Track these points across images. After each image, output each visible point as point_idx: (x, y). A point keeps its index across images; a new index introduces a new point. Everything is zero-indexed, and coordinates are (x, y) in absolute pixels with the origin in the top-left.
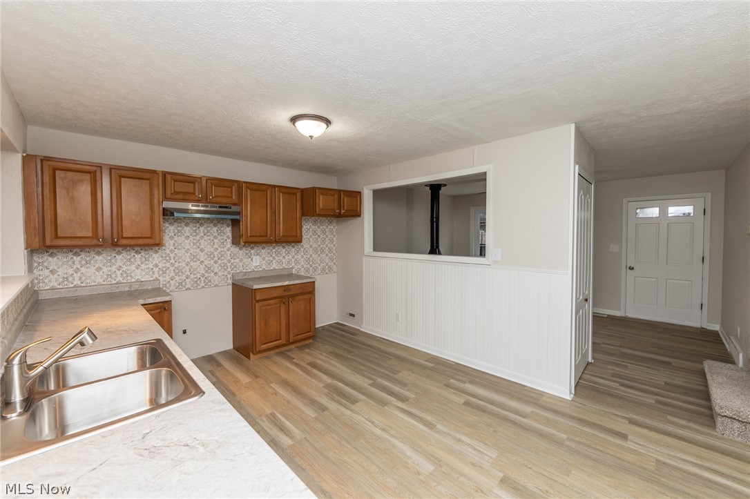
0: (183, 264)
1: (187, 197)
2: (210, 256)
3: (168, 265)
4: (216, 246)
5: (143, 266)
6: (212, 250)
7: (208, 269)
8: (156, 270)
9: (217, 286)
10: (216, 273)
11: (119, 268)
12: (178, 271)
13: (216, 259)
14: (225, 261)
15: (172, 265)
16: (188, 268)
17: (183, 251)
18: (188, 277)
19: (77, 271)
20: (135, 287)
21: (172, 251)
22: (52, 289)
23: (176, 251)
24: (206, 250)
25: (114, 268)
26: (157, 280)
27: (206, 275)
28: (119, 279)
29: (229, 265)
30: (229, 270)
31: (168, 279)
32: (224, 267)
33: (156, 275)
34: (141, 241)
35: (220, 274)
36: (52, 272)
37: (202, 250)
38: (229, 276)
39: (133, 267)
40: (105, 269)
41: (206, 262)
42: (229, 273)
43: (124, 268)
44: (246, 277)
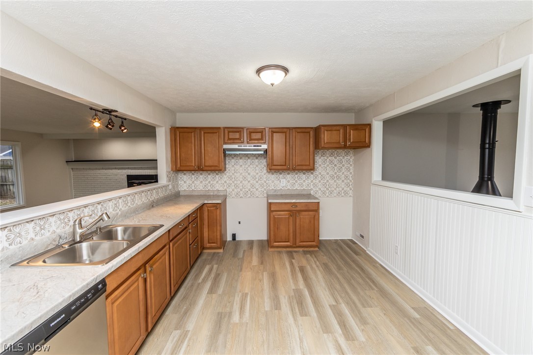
0: (239, 182)
1: (235, 141)
2: (254, 178)
3: (231, 182)
4: (257, 172)
5: (220, 182)
6: (255, 174)
7: (252, 186)
8: (225, 184)
9: (257, 197)
10: (257, 189)
11: (209, 182)
12: (236, 186)
13: (257, 180)
14: (263, 182)
15: (233, 182)
16: (241, 184)
17: (239, 174)
18: (241, 190)
19: (193, 182)
20: (216, 193)
21: (233, 174)
22: (185, 190)
23: (235, 174)
24: (251, 174)
25: (207, 182)
26: (226, 190)
27: (251, 190)
28: (209, 188)
29: (265, 184)
30: (265, 187)
31: (231, 190)
32: (262, 186)
33: (225, 188)
34: (213, 168)
35: (259, 190)
36: (185, 182)
37: (249, 174)
38: (265, 192)
39: (215, 182)
40: (204, 182)
41: (251, 182)
42: (265, 189)
43: (211, 182)
44: (276, 193)
